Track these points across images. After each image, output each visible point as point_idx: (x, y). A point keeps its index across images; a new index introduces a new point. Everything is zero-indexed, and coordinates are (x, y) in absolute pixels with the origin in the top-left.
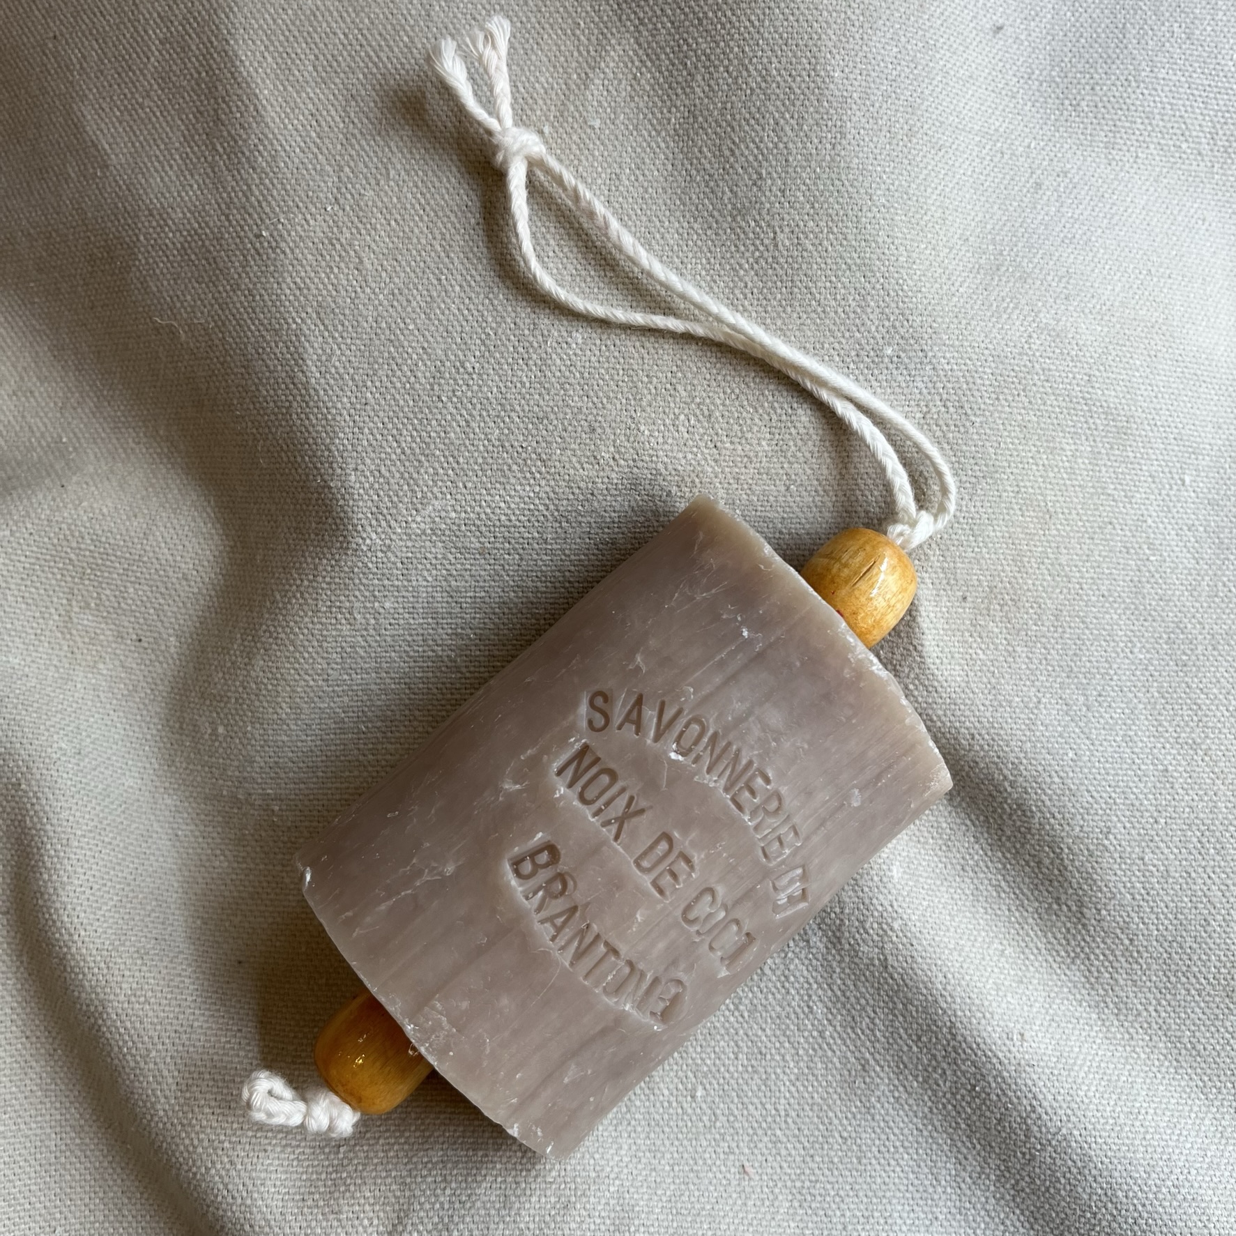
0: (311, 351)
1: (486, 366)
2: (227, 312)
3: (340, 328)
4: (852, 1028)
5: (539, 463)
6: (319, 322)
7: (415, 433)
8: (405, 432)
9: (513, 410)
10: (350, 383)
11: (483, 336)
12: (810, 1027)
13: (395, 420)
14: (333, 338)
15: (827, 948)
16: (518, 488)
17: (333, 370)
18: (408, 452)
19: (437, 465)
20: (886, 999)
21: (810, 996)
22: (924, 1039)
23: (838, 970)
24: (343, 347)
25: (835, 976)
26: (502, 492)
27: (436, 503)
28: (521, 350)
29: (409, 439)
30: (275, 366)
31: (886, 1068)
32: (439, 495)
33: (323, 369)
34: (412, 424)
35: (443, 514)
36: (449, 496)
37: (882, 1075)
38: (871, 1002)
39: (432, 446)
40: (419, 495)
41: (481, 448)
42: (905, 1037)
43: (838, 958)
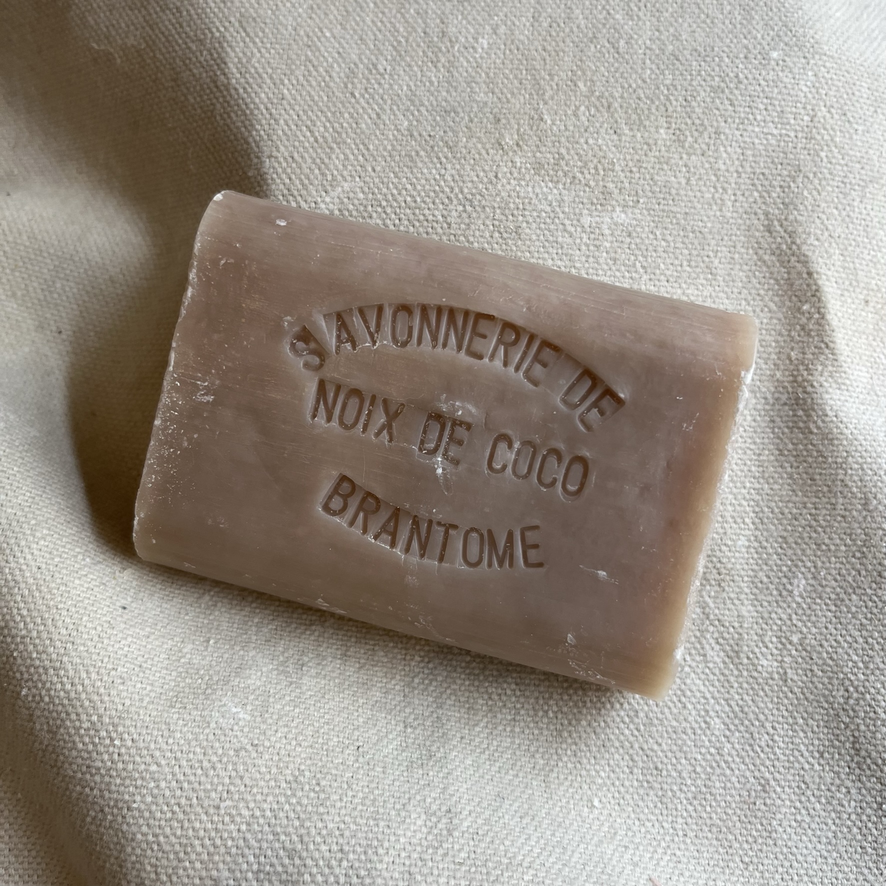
0: (232, 55)
1: (397, 68)
2: (157, 31)
3: (261, 34)
4: (751, 745)
5: (446, 150)
6: (241, 30)
7: (328, 125)
8: (319, 123)
9: (422, 105)
10: (268, 81)
11: (395, 44)
12: (707, 743)
13: (310, 113)
14: (254, 43)
15: (724, 663)
16: (425, 171)
17: (253, 71)
18: (321, 140)
19: (348, 151)
20: (785, 714)
21: (707, 711)
22: (826, 755)
23: (736, 685)
24: (263, 50)
25: (732, 691)
26: (409, 175)
27: (346, 185)
28: (430, 54)
29: (322, 129)
30: (200, 74)
31: (787, 789)
32: (349, 178)
33: (243, 70)
34: (326, 117)
35: (351, 195)
36: (357, 179)
37: (783, 796)
38: (771, 718)
39: (344, 135)
40: (329, 178)
41: (391, 137)
42: (806, 754)
43: (736, 672)
